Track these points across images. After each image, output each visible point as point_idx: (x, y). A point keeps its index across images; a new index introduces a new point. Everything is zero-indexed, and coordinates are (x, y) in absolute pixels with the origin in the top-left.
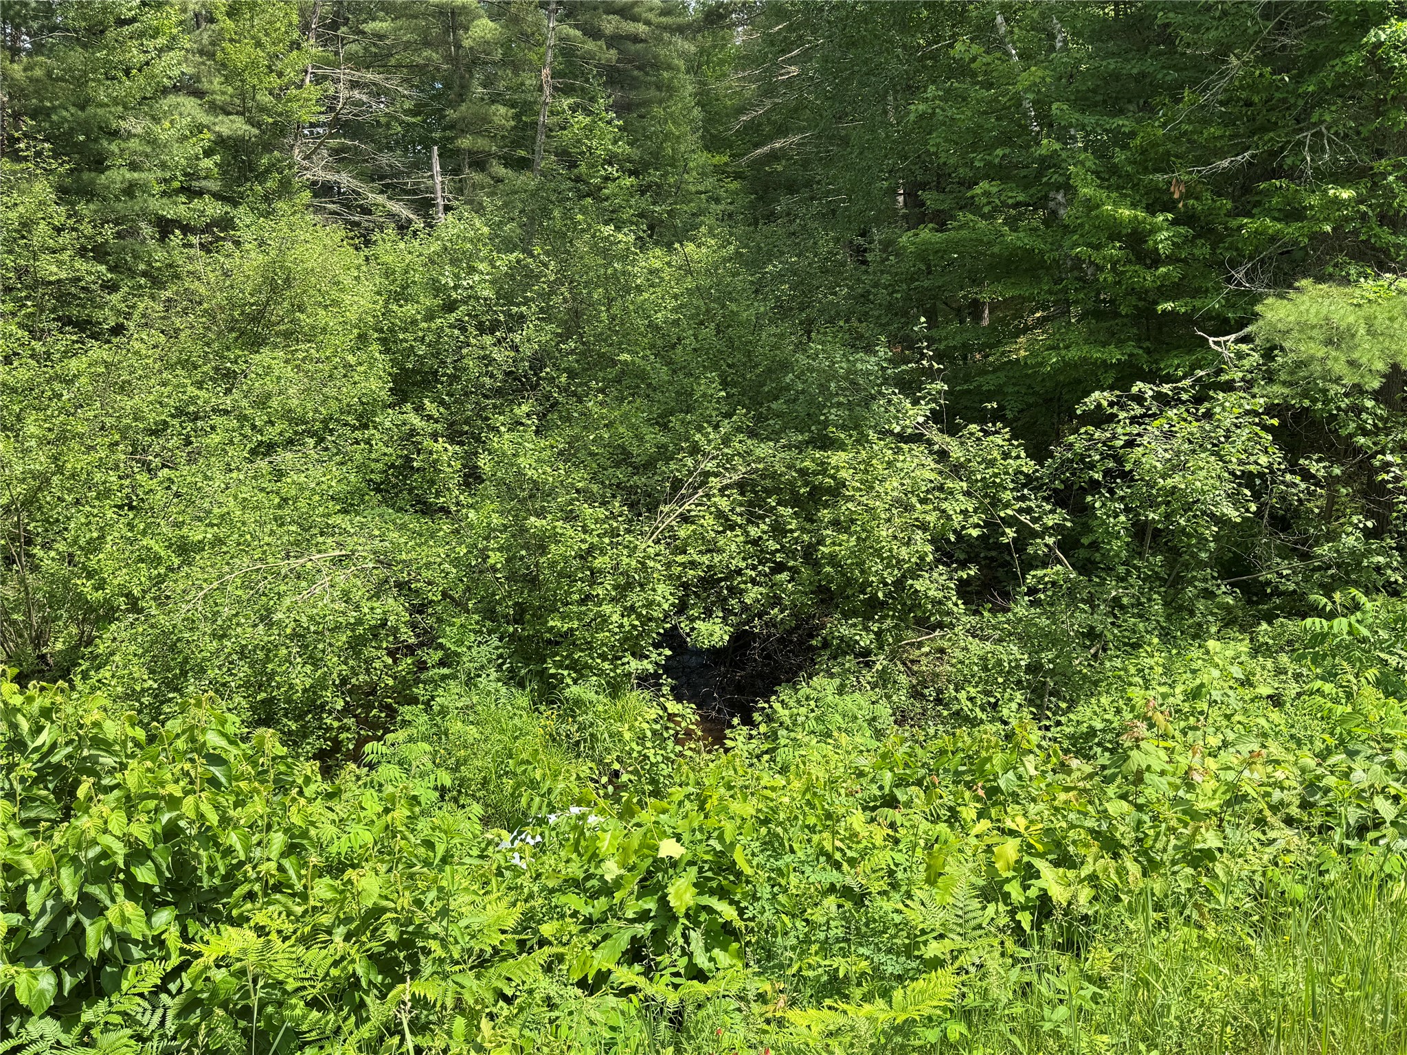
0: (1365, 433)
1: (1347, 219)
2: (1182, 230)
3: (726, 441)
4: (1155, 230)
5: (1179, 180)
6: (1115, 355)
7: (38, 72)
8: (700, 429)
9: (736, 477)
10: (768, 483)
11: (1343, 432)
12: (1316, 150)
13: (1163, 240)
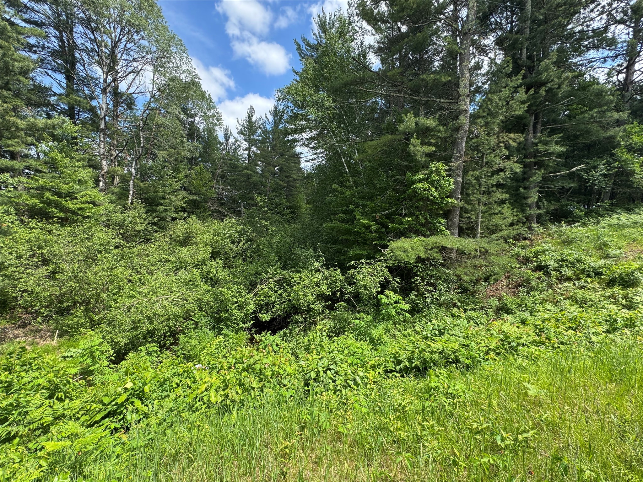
0: (420, 272)
1: (411, 225)
2: (378, 226)
3: (275, 270)
4: (372, 226)
5: (377, 215)
6: (365, 253)
7: (147, 185)
8: (269, 267)
9: (277, 279)
10: (284, 280)
11: (414, 271)
12: (405, 210)
13: (373, 228)
